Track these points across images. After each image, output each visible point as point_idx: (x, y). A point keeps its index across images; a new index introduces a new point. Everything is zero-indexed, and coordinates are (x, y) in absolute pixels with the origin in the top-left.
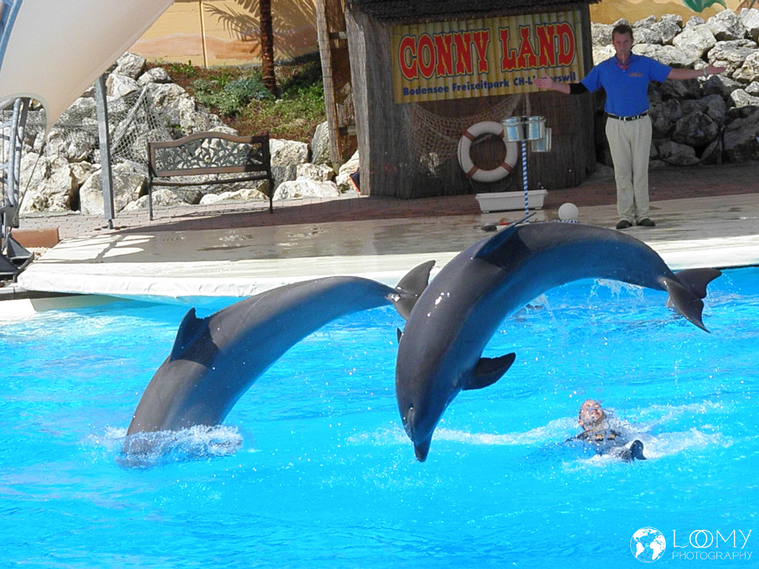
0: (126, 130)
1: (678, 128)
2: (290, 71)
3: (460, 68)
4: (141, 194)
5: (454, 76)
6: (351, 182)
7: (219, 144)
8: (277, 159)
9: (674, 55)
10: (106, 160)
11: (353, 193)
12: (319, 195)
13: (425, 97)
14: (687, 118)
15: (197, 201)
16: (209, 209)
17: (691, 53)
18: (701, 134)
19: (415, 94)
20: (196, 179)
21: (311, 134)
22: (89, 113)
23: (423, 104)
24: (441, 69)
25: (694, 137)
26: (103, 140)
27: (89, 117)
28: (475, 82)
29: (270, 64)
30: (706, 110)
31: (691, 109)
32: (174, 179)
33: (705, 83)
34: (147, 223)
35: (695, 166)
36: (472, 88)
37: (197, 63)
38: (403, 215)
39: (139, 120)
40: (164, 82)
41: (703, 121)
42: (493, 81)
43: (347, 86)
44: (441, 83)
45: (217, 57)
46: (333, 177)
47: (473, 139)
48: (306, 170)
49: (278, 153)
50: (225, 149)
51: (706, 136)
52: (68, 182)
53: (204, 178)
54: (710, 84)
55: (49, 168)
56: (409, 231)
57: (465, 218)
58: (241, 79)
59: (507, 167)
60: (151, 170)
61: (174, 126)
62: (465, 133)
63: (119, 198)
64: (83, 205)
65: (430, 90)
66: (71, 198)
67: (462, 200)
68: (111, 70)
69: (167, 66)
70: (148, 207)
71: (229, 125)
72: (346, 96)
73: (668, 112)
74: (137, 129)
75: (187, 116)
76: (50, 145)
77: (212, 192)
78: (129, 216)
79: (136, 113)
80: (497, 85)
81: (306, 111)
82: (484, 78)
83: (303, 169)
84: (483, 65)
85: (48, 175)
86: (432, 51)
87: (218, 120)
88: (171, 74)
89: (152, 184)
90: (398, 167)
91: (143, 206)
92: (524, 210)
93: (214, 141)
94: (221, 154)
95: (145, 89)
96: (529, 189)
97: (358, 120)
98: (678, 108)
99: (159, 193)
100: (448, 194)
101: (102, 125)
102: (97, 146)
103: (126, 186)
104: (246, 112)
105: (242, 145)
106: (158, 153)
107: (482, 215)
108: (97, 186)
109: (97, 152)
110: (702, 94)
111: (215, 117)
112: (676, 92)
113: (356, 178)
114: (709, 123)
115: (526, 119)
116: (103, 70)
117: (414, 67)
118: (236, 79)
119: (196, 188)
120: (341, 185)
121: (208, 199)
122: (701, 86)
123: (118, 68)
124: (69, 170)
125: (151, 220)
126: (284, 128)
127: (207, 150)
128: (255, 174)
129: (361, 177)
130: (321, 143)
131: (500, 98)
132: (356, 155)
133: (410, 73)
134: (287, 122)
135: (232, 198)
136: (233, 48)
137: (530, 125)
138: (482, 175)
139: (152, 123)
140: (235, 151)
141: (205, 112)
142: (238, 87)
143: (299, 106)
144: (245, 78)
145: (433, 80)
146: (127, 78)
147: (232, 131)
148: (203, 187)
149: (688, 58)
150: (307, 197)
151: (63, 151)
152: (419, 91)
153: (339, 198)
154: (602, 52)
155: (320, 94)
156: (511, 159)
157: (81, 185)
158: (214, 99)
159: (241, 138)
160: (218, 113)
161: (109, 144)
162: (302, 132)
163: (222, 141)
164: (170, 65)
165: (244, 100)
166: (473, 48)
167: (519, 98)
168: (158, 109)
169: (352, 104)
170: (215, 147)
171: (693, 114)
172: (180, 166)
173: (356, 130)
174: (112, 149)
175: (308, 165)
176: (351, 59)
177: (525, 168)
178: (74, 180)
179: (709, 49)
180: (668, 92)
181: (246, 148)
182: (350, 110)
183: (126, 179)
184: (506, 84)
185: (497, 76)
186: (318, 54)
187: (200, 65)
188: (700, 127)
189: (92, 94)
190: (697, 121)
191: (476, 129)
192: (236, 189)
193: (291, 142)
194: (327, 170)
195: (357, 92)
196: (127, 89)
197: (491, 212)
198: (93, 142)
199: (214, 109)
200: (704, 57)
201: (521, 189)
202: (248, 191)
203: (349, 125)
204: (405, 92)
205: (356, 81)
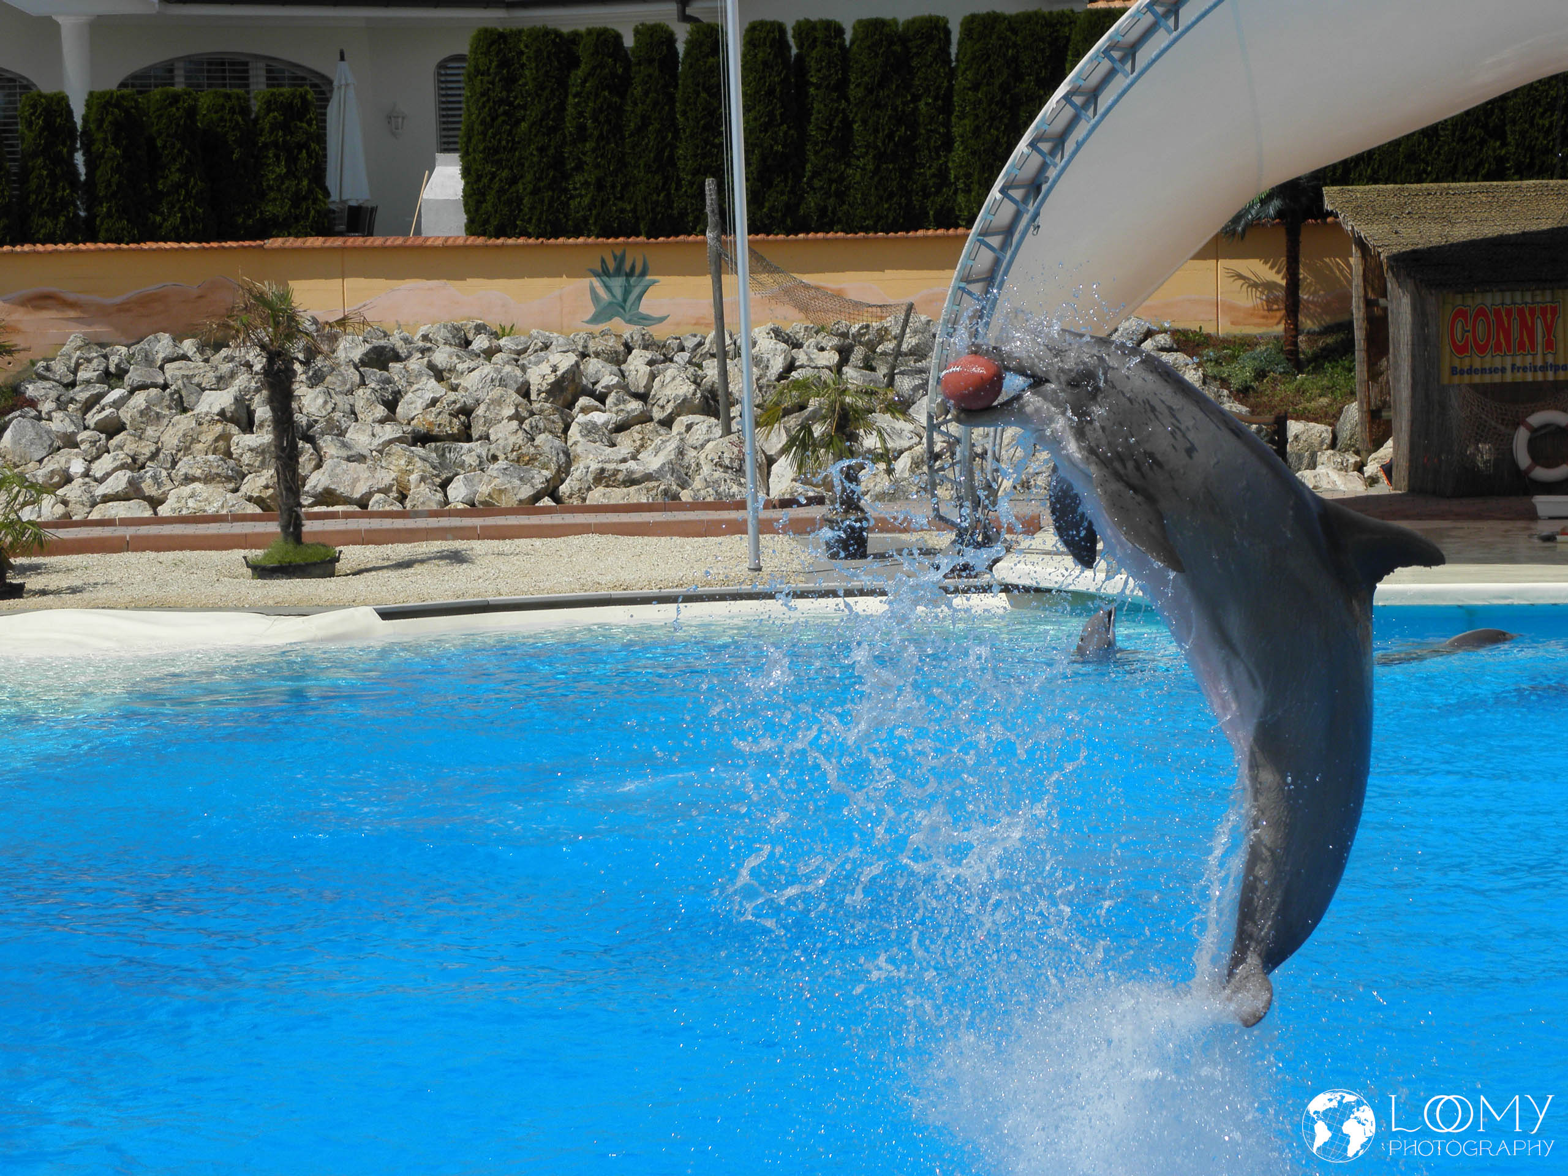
2: (1317, 341)
3: (1521, 346)
5: (1514, 355)
6: (1381, 474)
8: (1295, 444)
12: (1342, 488)
13: (1477, 379)
19: (1466, 375)
21: (1337, 416)
23: (1475, 387)
24: (1498, 347)
28: (1539, 364)
36: (1535, 371)
37: (1209, 329)
38: (1443, 516)
40: (1170, 350)
42: (1561, 363)
43: (1384, 362)
44: (1497, 363)
45: (1233, 323)
46: (1360, 468)
48: (1329, 458)
49: (1296, 437)
56: (1449, 536)
57: (1518, 524)
65: (1483, 371)
67: (1515, 502)
72: (1382, 373)
80: (1565, 367)
81: (1331, 389)
82: (1550, 359)
83: (1324, 456)
84: (1550, 344)
86: (1489, 325)
87: (1228, 396)
88: (1177, 342)
90: (1440, 460)
97: (1394, 401)
100: (1499, 495)
104: (1261, 388)
111: (1226, 392)
113: (1388, 469)
117: (1466, 343)
118: (1253, 349)
120: (1369, 477)
126: (1305, 408)
129: (1394, 469)
130: (1349, 426)
133: (1461, 350)
134: (1309, 401)
136: (1251, 313)
141: (1214, 386)
143: (1325, 382)
144: (1263, 348)
145: (1488, 358)
150: (1327, 490)
152: (1471, 371)
153: (1365, 494)
155: (1350, 370)
158: (1225, 371)
160: (1228, 388)
162: (1326, 414)
164: (1178, 331)
165: (1260, 375)
166: (1539, 323)
169: (1388, 382)
173: (1392, 413)
175: (1331, 452)
176: (1391, 330)
182: (1385, 390)
185: (1565, 358)
186: (1351, 323)
187: (1212, 331)
193: (1312, 424)
194: (1353, 459)
195: (1396, 369)
199: (1224, 383)
203: (1384, 407)
204: (1454, 371)
205: (1395, 356)
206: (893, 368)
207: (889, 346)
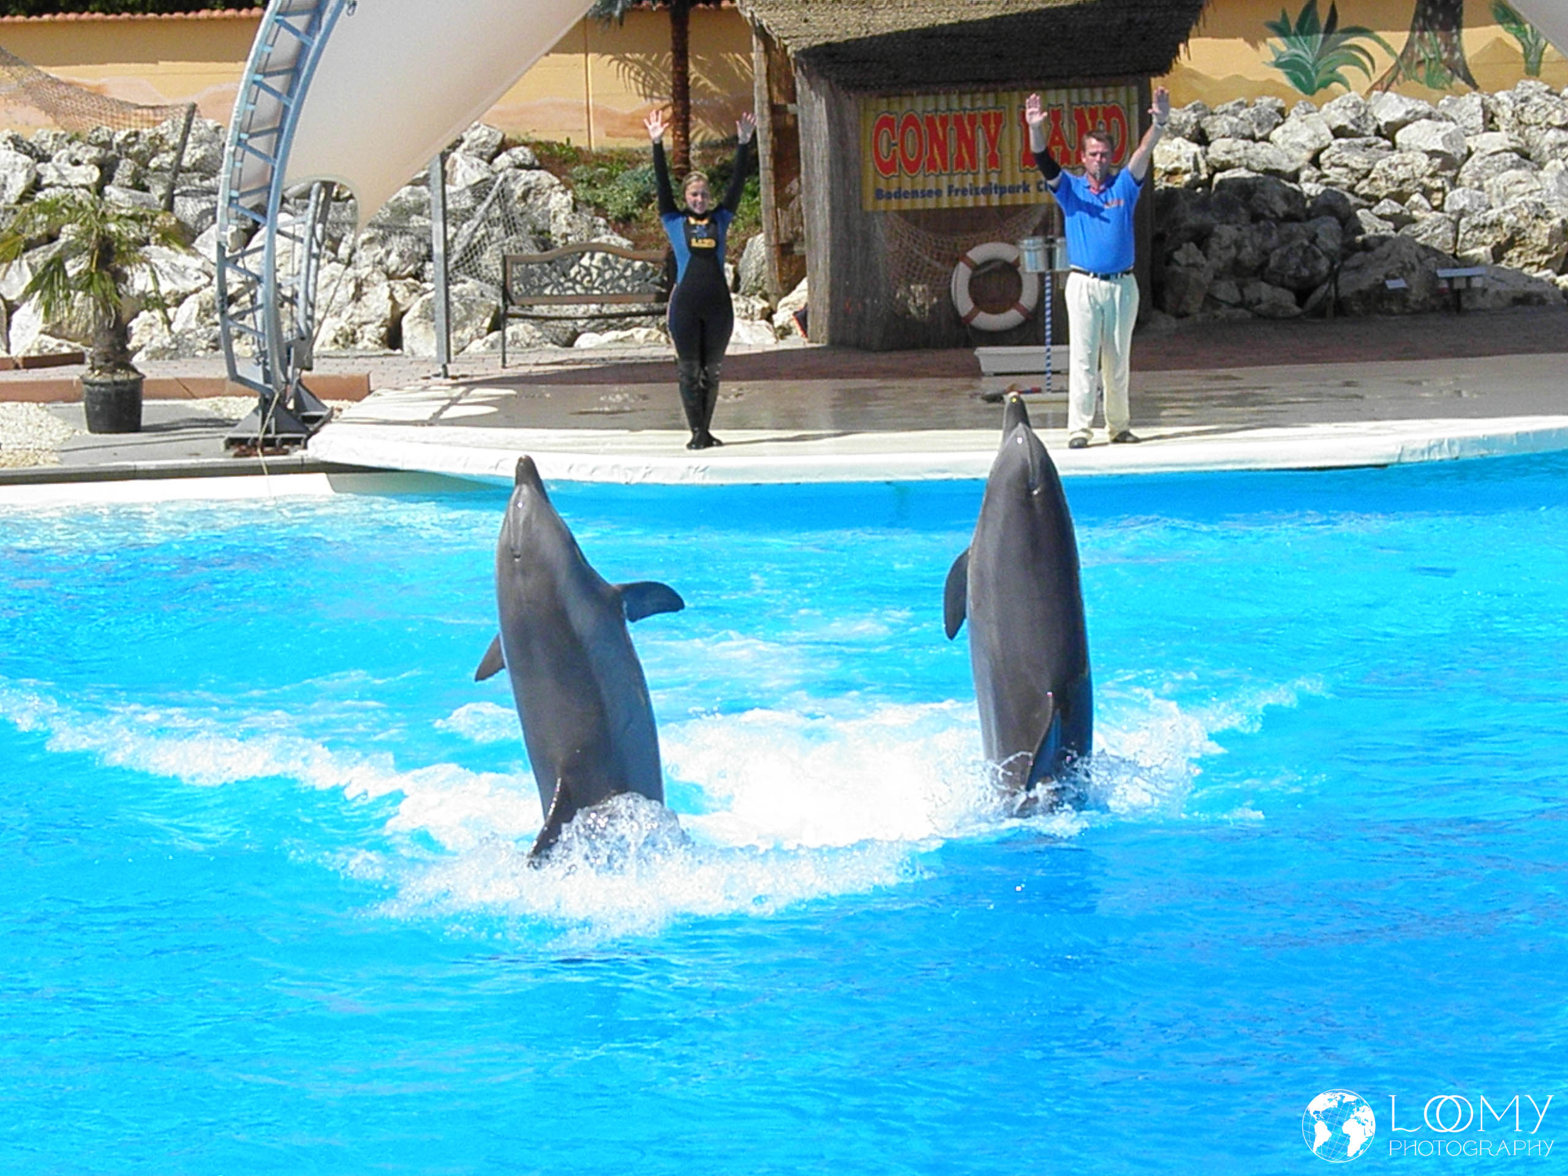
0: (472, 236)
1: (1273, 263)
2: (713, 157)
3: (960, 163)
4: (490, 330)
5: (951, 175)
6: (794, 324)
7: (605, 260)
9: (1270, 156)
10: (442, 277)
11: (797, 341)
12: (748, 341)
13: (907, 204)
14: (1285, 250)
15: (570, 343)
16: (587, 355)
17: (1296, 155)
18: (1305, 273)
19: (893, 200)
20: (569, 310)
22: (419, 209)
23: (904, 214)
24: (932, 164)
25: (1295, 278)
26: (438, 249)
27: (420, 214)
28: (981, 185)
29: (684, 147)
30: (1313, 239)
31: (1291, 236)
32: (538, 310)
33: (1315, 199)
34: (498, 372)
35: (1295, 319)
36: (977, 193)
37: (579, 142)
38: (868, 374)
39: (492, 223)
40: (530, 167)
41: (1309, 255)
42: (1008, 183)
43: (795, 184)
44: (931, 185)
45: (608, 134)
46: (768, 315)
47: (975, 267)
50: (613, 269)
51: (1312, 276)
52: (385, 309)
54: (1321, 201)
55: (359, 287)
56: (877, 398)
57: (960, 382)
58: (640, 169)
59: (1022, 310)
60: (506, 295)
61: (541, 233)
62: (963, 258)
63: (459, 334)
64: (406, 343)
65: (915, 194)
66: (389, 331)
67: (954, 356)
68: (454, 147)
69: (534, 146)
70: (499, 349)
71: (622, 235)
72: (793, 198)
73: (1258, 239)
74: (489, 235)
75: (561, 218)
76: (360, 253)
77: (593, 330)
78: (473, 359)
79: (487, 211)
80: (1013, 189)
82: (994, 179)
84: (993, 160)
85: (357, 297)
86: (920, 136)
87: (606, 227)
88: (539, 157)
89: (507, 315)
90: (864, 305)
91: (493, 346)
92: (1044, 373)
93: (598, 256)
94: (607, 275)
95: (501, 177)
96: (1052, 343)
97: (809, 233)
98: (1274, 233)
99: (516, 328)
100: (936, 347)
101: (438, 227)
102: (429, 257)
103: (469, 317)
104: (646, 217)
105: (638, 264)
106: (516, 272)
107: (984, 379)
108: (427, 315)
109: (429, 266)
110: (1309, 215)
111: (602, 221)
112: (1272, 212)
113: (802, 317)
114: (1316, 257)
115: (1052, 241)
116: (444, 147)
117: (894, 159)
118: (634, 167)
119: (569, 324)
120: (780, 327)
121: (586, 341)
122: (1308, 204)
123: (464, 146)
124: (386, 292)
125: (504, 367)
127: (587, 269)
128: (656, 307)
129: (809, 317)
130: (753, 264)
131: (1016, 209)
132: (804, 284)
133: (887, 168)
135: (622, 340)
136: (632, 122)
137: (1058, 251)
138: (986, 320)
139: (511, 225)
140: (629, 273)
141: (587, 214)
142: (636, 179)
145: (920, 178)
146: (476, 160)
147: (625, 243)
148: (580, 323)
149: (1291, 160)
151: (380, 262)
152: (899, 195)
153: (775, 348)
154: (1166, 148)
155: (755, 194)
156: (1028, 298)
157: (404, 313)
158: (601, 194)
159: (638, 254)
160: (605, 216)
161: (447, 255)
163: (610, 257)
164: (540, 143)
165: (644, 199)
166: (980, 133)
167: (1043, 211)
168: (520, 206)
169: (800, 209)
170: (600, 265)
171: (1295, 243)
172: (547, 291)
173: (805, 248)
174: (451, 262)
176: (802, 144)
177: (1048, 313)
178: (395, 305)
179: (1322, 150)
180: (1260, 210)
181: (645, 268)
182: (797, 219)
184: (1026, 189)
185: (1013, 174)
187: (583, 145)
188: (1304, 262)
189: (425, 181)
190: (1300, 253)
191: (980, 253)
192: (627, 327)
194: (760, 305)
195: (809, 192)
196: (476, 177)
197: (997, 374)
198: (424, 251)
199: (600, 209)
200: (1315, 162)
201: (1043, 344)
202: (644, 331)
203: (796, 240)
204: (879, 194)
205: (807, 174)
206: (172, 187)
207: (167, 159)
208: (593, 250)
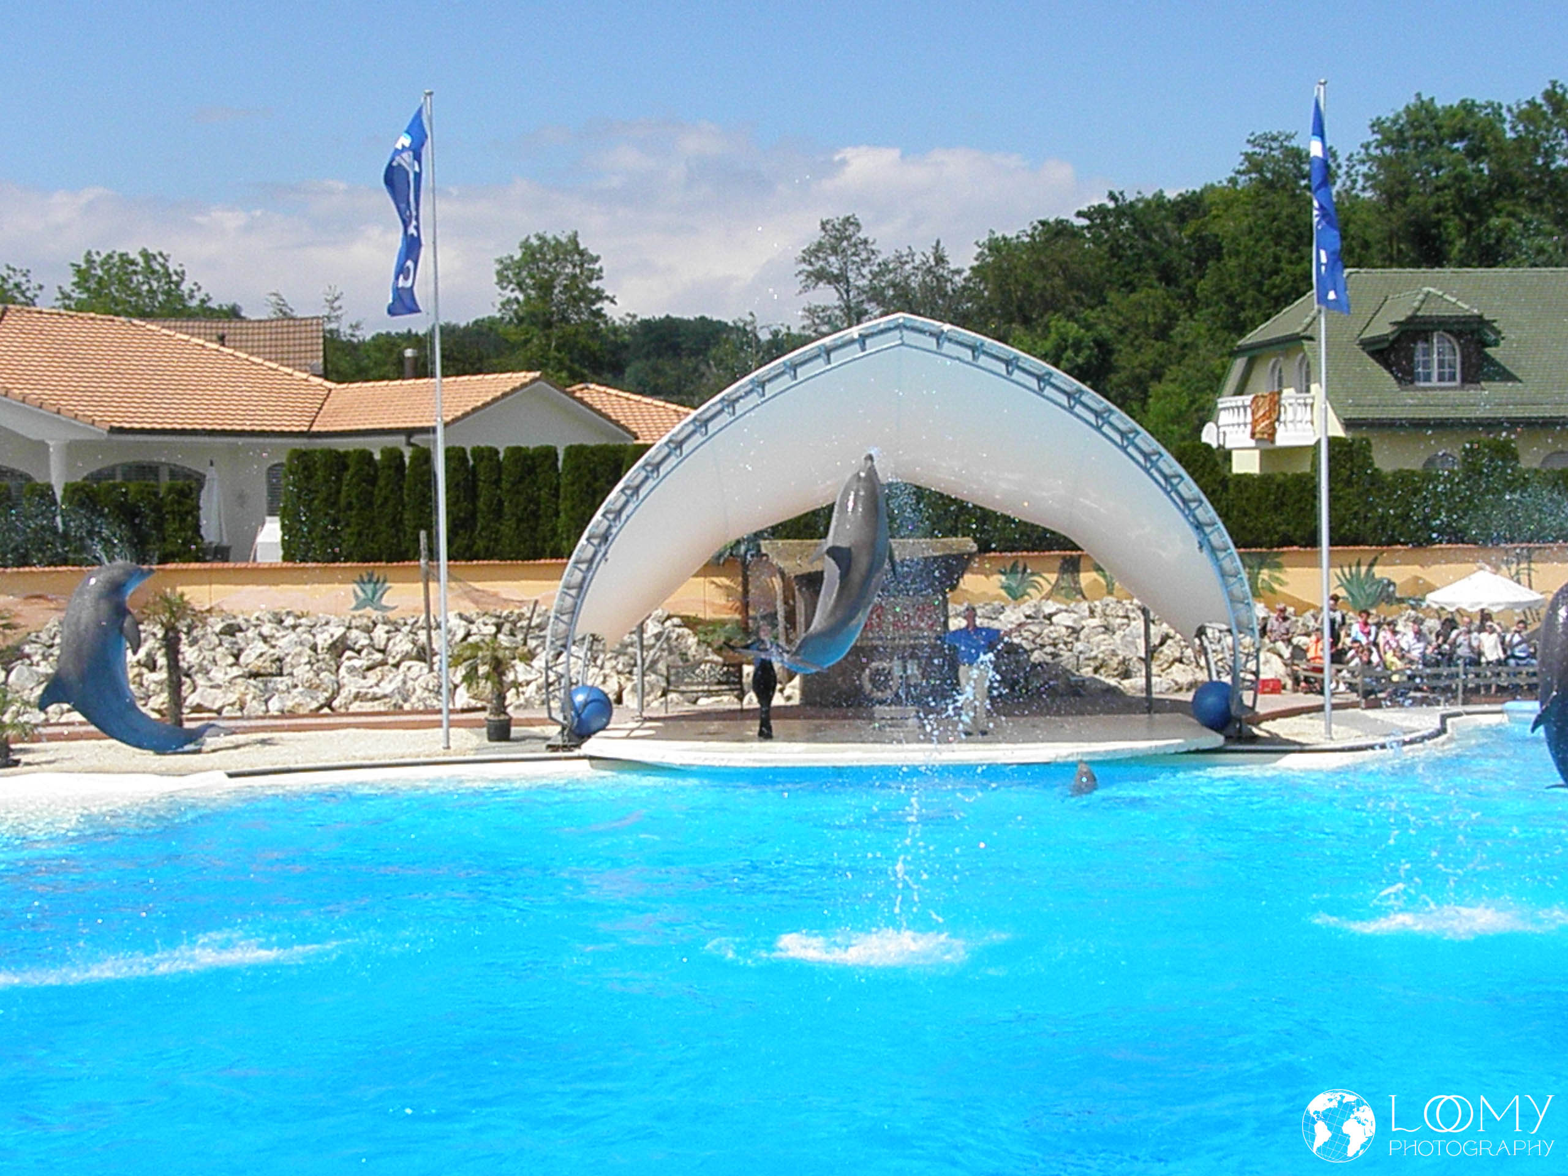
0: (654, 656)
4: (661, 697)
7: (711, 667)
10: (641, 674)
15: (695, 702)
16: (702, 708)
20: (695, 688)
22: (632, 644)
26: (639, 662)
27: (632, 647)
29: (746, 618)
32: (683, 688)
34: (663, 714)
37: (701, 616)
39: (663, 650)
40: (679, 626)
45: (713, 612)
47: (872, 671)
50: (715, 670)
52: (616, 688)
53: (701, 688)
55: (605, 678)
57: (866, 722)
58: (727, 627)
59: (893, 691)
60: (668, 682)
61: (684, 655)
62: (867, 667)
63: (647, 698)
68: (648, 618)
69: (682, 617)
70: (664, 705)
71: (719, 655)
74: (660, 656)
75: (693, 648)
76: (606, 663)
77: (705, 697)
78: (652, 710)
79: (661, 645)
85: (604, 682)
89: (668, 691)
91: (662, 704)
93: (708, 665)
94: (712, 673)
95: (667, 630)
99: (672, 696)
100: (854, 706)
101: (639, 653)
102: (635, 665)
103: (652, 690)
105: (725, 669)
106: (673, 671)
107: (876, 720)
108: (634, 690)
109: (635, 669)
116: (642, 618)
118: (724, 627)
119: (695, 694)
121: (702, 702)
123: (652, 617)
124: (617, 679)
125: (666, 713)
127: (703, 671)
128: (733, 687)
131: (890, 647)
132: (794, 680)
135: (717, 701)
136: (723, 607)
137: (909, 666)
138: (877, 695)
139: (671, 652)
140: (721, 672)
141: (704, 647)
142: (725, 632)
144: (730, 626)
146: (656, 624)
147: (720, 659)
148: (700, 694)
151: (614, 667)
157: (624, 689)
161: (643, 664)
163: (713, 665)
164: (684, 616)
165: (728, 641)
167: (902, 648)
168: (675, 643)
170: (709, 669)
172: (686, 680)
174: (645, 667)
178: (620, 685)
181: (728, 670)
183: (652, 687)
186: (776, 612)
187: (703, 617)
189: (634, 632)
191: (874, 666)
192: (720, 696)
196: (656, 631)
197: (882, 719)
198: (633, 662)
199: (709, 645)
200: (1018, 629)
201: (901, 705)
202: (727, 698)
206: (526, 635)
207: (524, 623)
208: (707, 662)
